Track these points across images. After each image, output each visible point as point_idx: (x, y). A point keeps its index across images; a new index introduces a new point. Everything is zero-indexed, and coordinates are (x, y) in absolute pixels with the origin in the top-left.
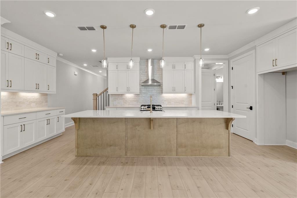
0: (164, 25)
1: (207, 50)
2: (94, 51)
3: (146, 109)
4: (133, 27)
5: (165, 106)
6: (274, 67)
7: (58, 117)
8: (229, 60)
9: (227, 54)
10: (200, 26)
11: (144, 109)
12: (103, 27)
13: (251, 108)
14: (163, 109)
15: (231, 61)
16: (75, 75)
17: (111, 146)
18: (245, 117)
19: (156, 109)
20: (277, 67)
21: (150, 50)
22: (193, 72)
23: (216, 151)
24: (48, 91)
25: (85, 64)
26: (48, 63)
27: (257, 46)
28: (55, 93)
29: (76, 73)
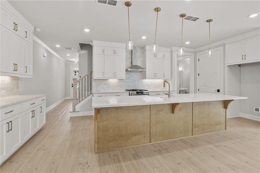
0: (184, 14)
1: (187, 43)
2: (87, 30)
3: (135, 93)
4: (157, 10)
5: (151, 90)
6: (243, 61)
7: (41, 107)
8: (195, 53)
9: (194, 49)
10: (209, 21)
11: (133, 93)
12: (128, 4)
13: (218, 91)
14: (150, 93)
15: (198, 54)
16: (44, 56)
17: (135, 135)
18: (247, 98)
19: (144, 94)
20: (245, 60)
21: (144, 38)
22: (170, 61)
23: (218, 127)
24: (26, 74)
25: (57, 45)
26: (26, 37)
27: (226, 44)
28: (32, 77)
29: (45, 55)
